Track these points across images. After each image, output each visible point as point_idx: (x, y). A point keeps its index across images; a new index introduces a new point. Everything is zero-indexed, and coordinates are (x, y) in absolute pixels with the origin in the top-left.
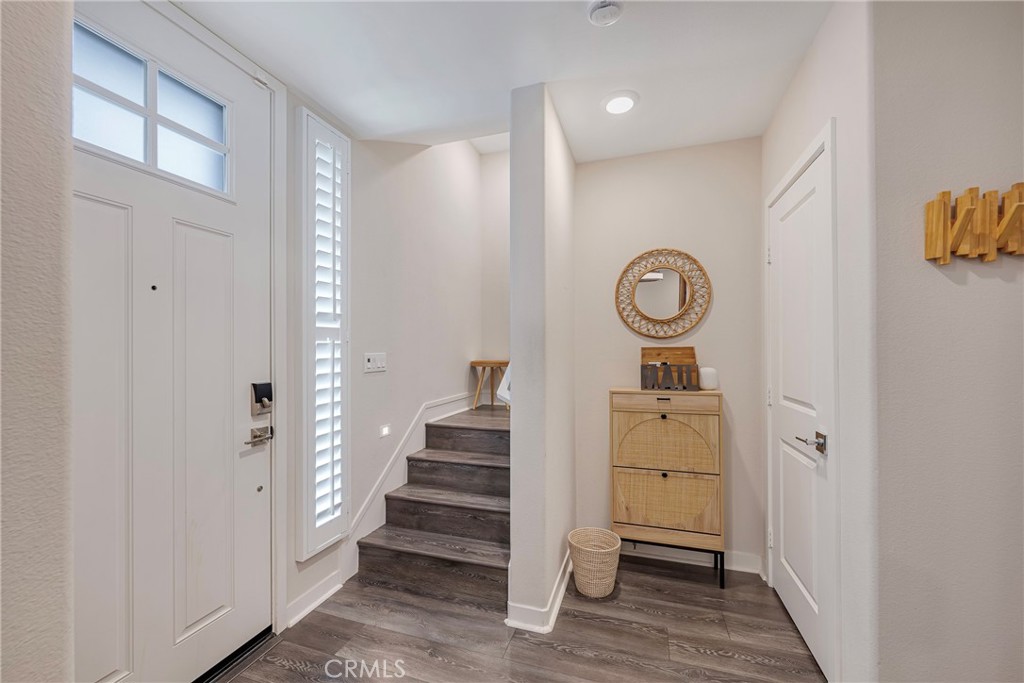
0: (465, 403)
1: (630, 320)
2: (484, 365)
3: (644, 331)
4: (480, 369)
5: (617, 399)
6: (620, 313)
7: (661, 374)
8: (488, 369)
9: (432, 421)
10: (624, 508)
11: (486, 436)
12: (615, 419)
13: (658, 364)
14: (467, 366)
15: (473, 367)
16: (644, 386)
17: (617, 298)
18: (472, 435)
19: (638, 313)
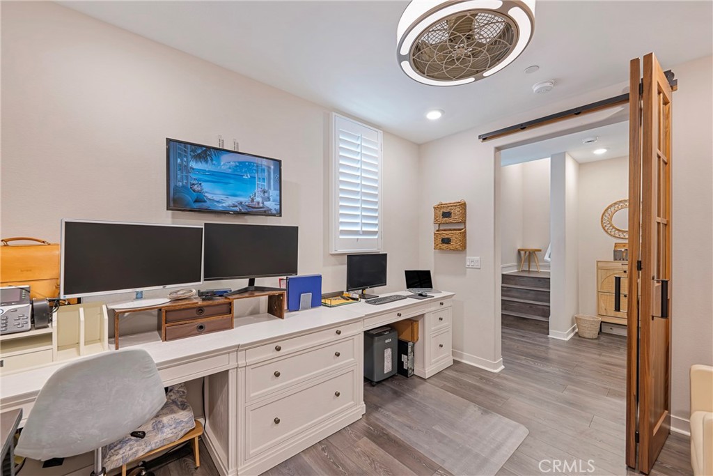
0: (515, 268)
1: (609, 231)
2: (525, 251)
3: (617, 235)
4: (522, 253)
5: (599, 264)
6: (604, 228)
7: (624, 254)
8: (528, 253)
9: (504, 273)
10: (604, 309)
11: (532, 279)
12: (599, 272)
13: (623, 250)
14: (516, 252)
15: (519, 251)
16: (615, 259)
17: (602, 221)
18: (525, 279)
19: (614, 227)
